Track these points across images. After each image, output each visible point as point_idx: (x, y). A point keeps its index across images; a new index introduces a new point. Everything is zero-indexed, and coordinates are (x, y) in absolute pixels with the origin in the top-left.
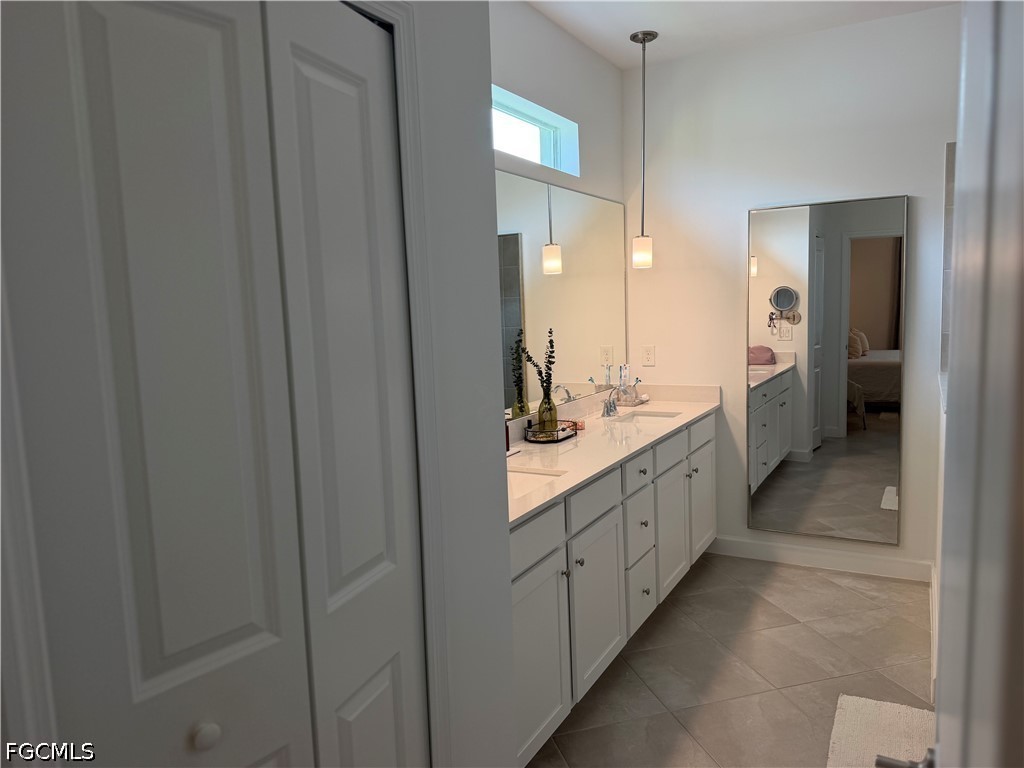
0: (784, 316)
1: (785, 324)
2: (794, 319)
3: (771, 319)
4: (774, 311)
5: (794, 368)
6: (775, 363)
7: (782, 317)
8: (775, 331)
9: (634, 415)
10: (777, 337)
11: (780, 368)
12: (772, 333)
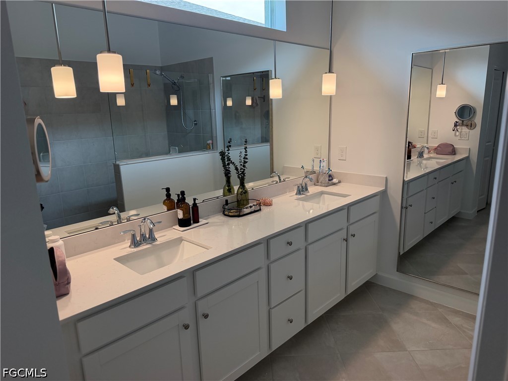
0: (465, 123)
1: (465, 130)
2: (471, 126)
3: (456, 125)
4: (458, 121)
5: (467, 158)
6: (455, 154)
7: (463, 125)
8: (457, 134)
9: (322, 193)
10: (458, 138)
11: (458, 157)
12: (455, 135)
